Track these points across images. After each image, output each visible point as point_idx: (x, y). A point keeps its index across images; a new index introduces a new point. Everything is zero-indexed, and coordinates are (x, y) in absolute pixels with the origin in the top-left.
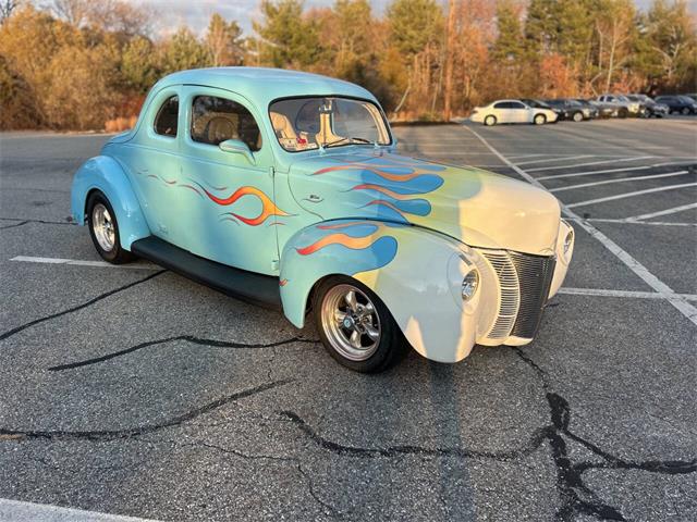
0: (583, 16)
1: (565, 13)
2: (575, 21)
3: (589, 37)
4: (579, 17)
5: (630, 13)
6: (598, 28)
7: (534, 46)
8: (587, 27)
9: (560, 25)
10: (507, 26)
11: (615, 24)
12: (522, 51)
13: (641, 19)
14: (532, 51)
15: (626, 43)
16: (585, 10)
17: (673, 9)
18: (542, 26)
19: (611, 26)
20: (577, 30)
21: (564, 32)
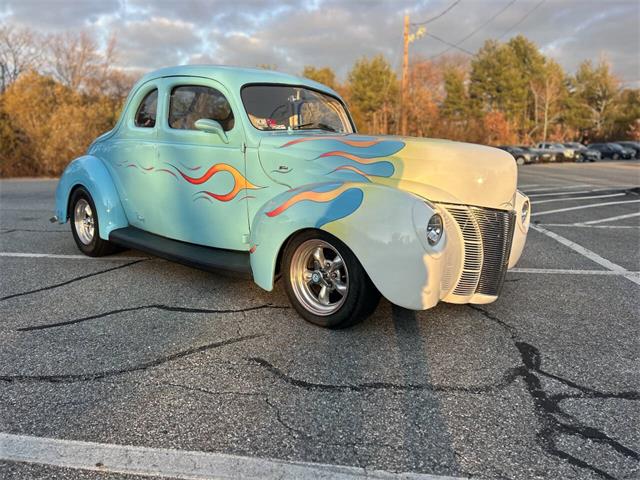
0: (518, 79)
1: (502, 77)
2: (512, 83)
3: (525, 96)
4: (515, 80)
5: (560, 76)
6: (532, 88)
7: (477, 104)
8: (523, 88)
9: (500, 86)
10: (454, 88)
11: (547, 84)
12: (467, 109)
13: (570, 80)
14: (476, 108)
15: (558, 101)
16: (520, 74)
17: (597, 72)
18: (484, 88)
19: (544, 87)
20: (514, 90)
21: (503, 93)
